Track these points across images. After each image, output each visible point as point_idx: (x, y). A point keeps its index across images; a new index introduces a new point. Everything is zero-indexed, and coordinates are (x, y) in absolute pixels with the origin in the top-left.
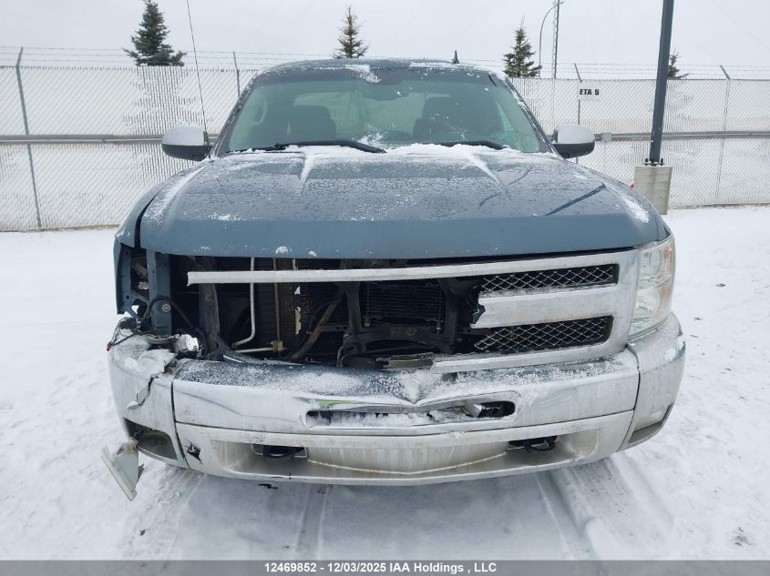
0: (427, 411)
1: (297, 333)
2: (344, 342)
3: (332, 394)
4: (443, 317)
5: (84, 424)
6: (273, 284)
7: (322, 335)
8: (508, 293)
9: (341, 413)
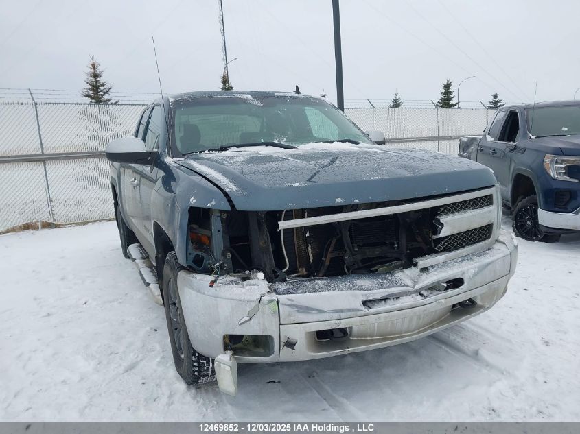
0: (419, 292)
1: (311, 261)
2: (346, 262)
3: (370, 289)
4: (398, 239)
5: (80, 381)
6: (293, 228)
7: (331, 259)
8: (451, 215)
9: (374, 301)
